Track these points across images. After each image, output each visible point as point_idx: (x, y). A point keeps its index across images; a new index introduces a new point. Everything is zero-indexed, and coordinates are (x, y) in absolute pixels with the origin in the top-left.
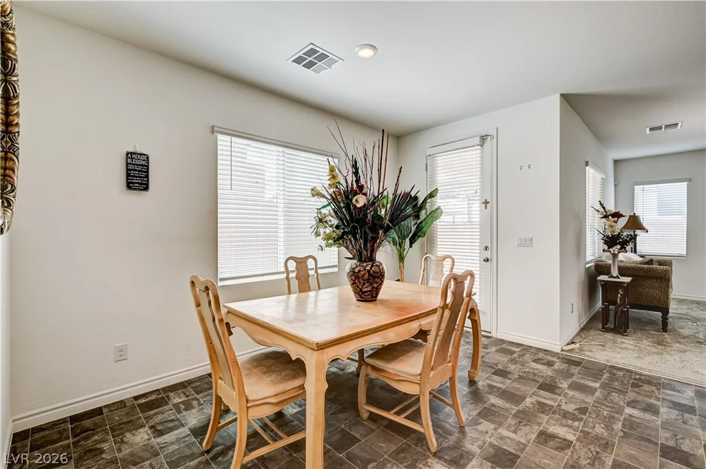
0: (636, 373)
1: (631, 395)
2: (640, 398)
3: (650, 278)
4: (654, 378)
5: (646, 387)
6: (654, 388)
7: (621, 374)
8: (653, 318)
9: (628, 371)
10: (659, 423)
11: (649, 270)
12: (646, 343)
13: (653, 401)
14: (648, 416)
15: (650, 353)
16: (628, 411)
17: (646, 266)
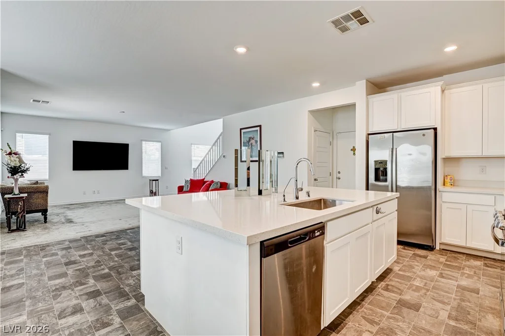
0: (40, 245)
1: (42, 254)
2: (47, 253)
3: (37, 192)
4: (49, 243)
5: (48, 248)
6: (52, 247)
7: (32, 248)
8: (36, 219)
9: (35, 246)
10: (60, 257)
11: (38, 188)
12: (38, 231)
13: (53, 252)
14: (54, 257)
15: (43, 234)
16: (44, 259)
17: (35, 185)
